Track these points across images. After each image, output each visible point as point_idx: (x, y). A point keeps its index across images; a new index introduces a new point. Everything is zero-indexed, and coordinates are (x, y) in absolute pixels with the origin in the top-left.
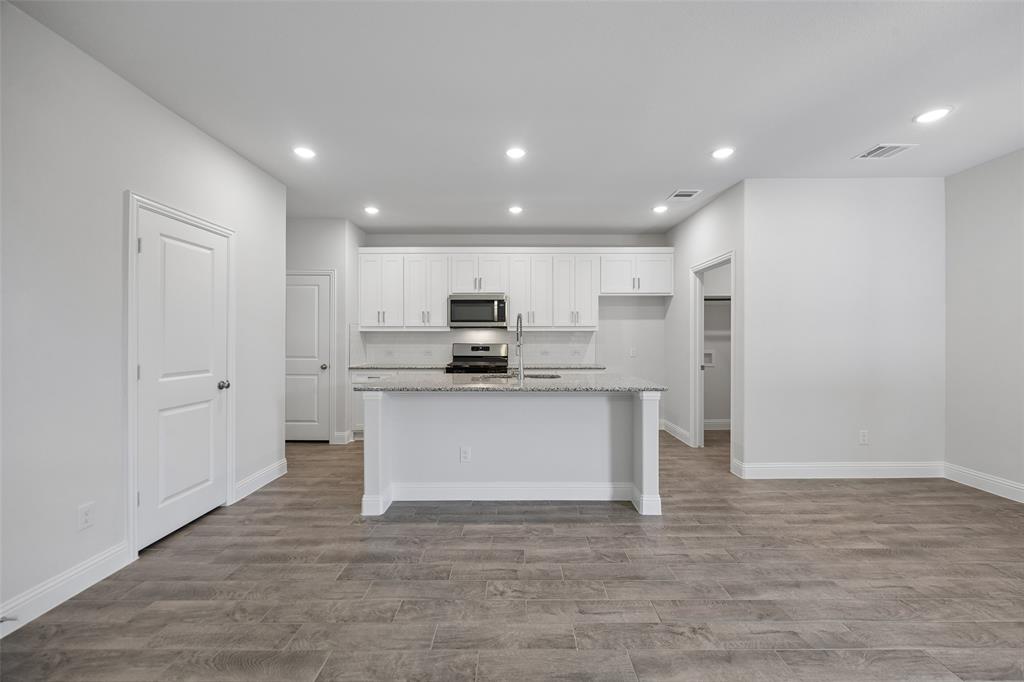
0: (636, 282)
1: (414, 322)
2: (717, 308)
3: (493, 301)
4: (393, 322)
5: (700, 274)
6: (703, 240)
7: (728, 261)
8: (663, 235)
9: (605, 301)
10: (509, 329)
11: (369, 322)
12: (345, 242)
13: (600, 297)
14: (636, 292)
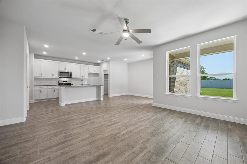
0: (94, 71)
1: (50, 76)
2: (106, 76)
3: (69, 73)
4: (44, 76)
5: (104, 71)
6: (104, 66)
7: (108, 70)
8: (98, 64)
9: (89, 74)
10: (72, 78)
11: (37, 75)
13: (89, 73)
14: (94, 73)
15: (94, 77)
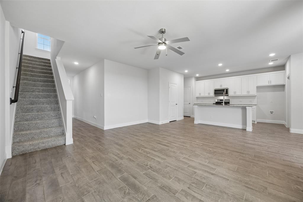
0: (270, 82)
1: (207, 95)
3: (224, 90)
4: (202, 95)
10: (229, 96)
11: (198, 95)
12: (193, 81)
13: (257, 87)
14: (270, 84)
15: (274, 91)
